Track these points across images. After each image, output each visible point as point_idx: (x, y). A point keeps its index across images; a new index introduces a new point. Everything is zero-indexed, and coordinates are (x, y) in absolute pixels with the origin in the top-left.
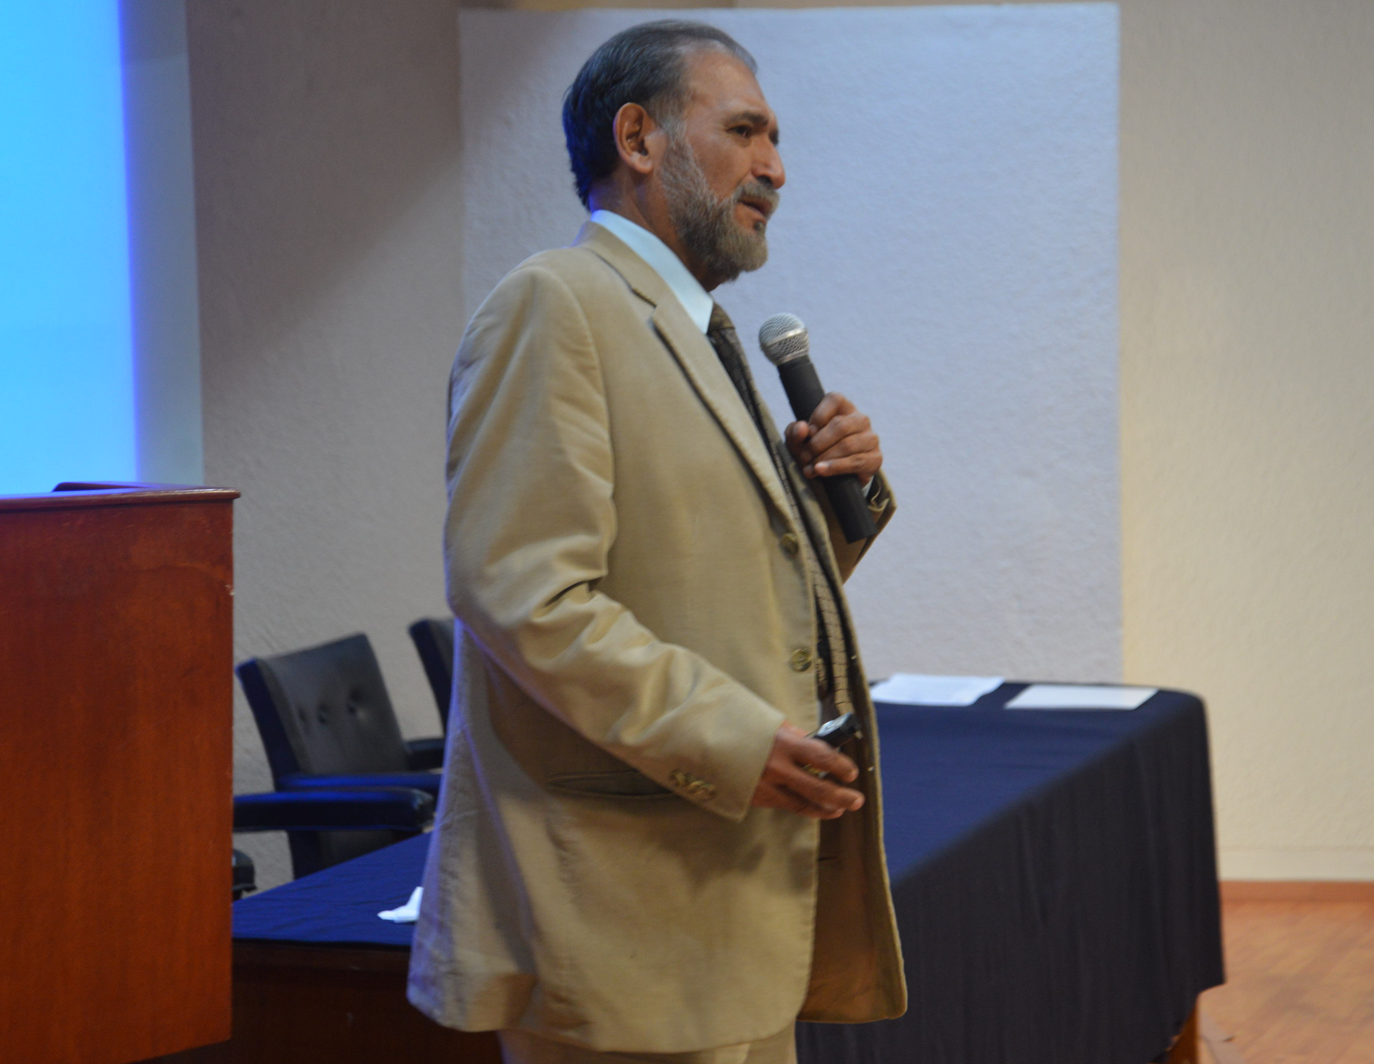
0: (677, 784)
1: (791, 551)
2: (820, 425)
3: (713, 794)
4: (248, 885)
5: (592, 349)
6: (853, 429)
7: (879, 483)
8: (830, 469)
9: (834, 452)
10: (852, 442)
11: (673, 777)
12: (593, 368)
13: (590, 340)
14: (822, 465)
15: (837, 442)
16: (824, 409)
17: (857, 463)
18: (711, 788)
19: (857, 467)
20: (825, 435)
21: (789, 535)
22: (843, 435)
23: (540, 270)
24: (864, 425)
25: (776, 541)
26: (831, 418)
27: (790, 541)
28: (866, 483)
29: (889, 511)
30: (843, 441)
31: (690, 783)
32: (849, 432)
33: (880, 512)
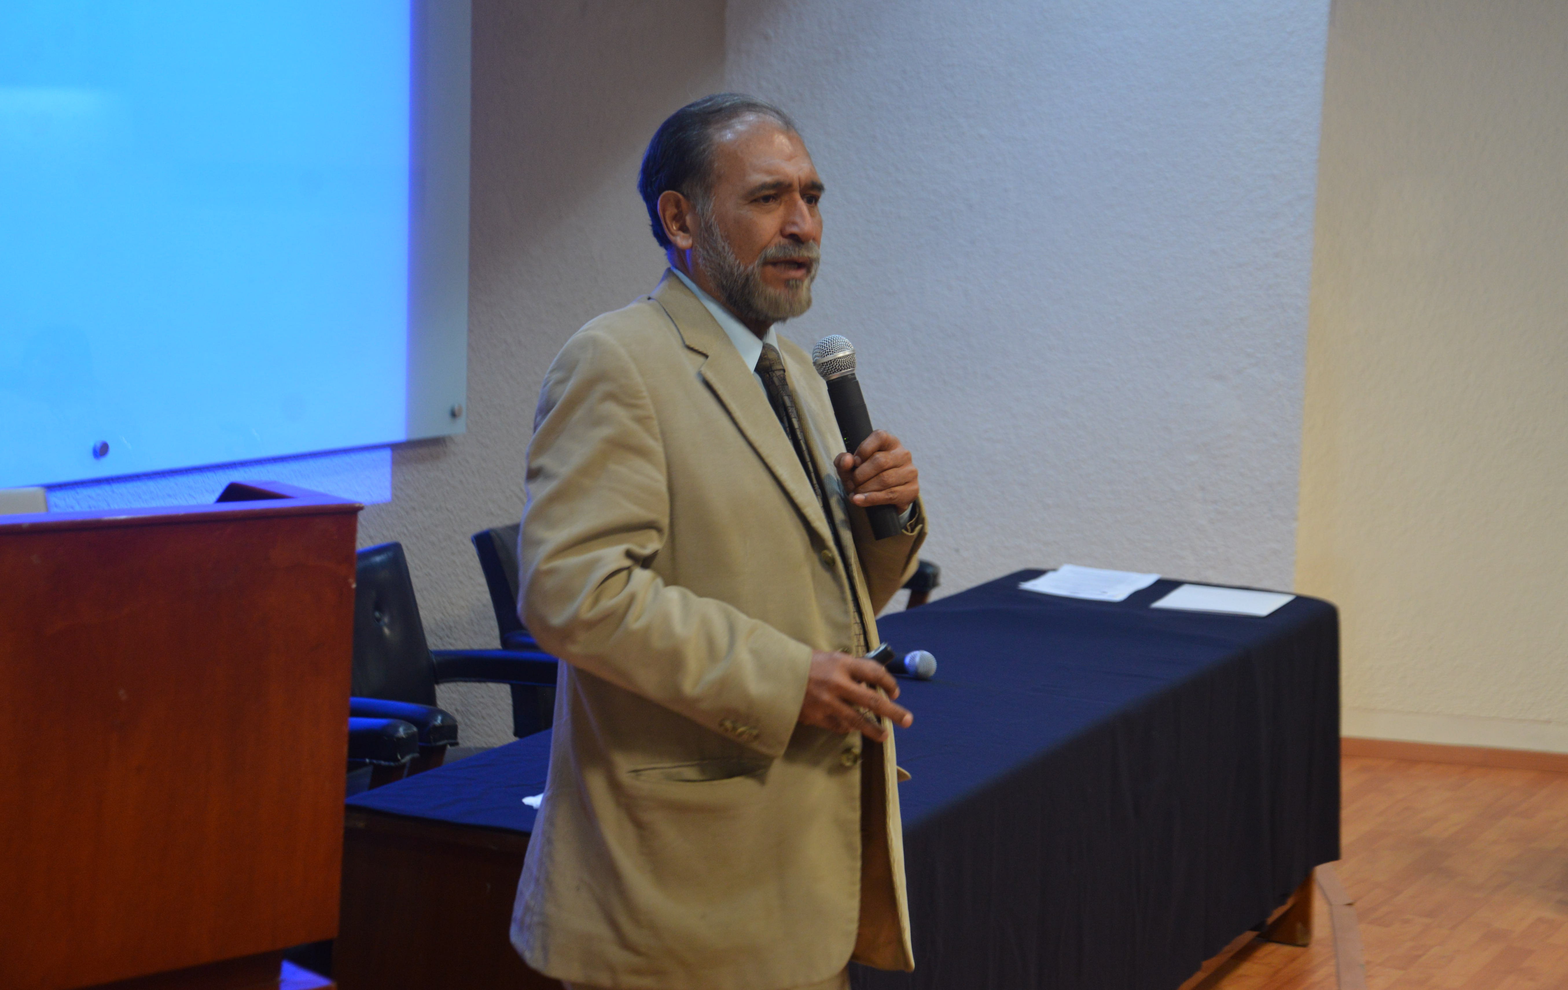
0: (727, 730)
1: (829, 564)
2: (865, 458)
3: (757, 737)
4: (453, 741)
5: (648, 401)
6: (891, 464)
7: (918, 510)
8: (866, 500)
9: (873, 485)
10: (891, 476)
11: (721, 724)
12: (648, 418)
13: (645, 394)
14: (859, 497)
15: (877, 475)
16: (869, 444)
17: (891, 496)
18: (755, 732)
19: (891, 499)
20: (865, 469)
21: (826, 552)
22: (881, 470)
23: (600, 333)
24: (906, 459)
25: (815, 557)
26: (872, 454)
27: (828, 557)
28: (904, 510)
29: (921, 536)
30: (881, 474)
31: (737, 729)
32: (886, 467)
33: (913, 535)
